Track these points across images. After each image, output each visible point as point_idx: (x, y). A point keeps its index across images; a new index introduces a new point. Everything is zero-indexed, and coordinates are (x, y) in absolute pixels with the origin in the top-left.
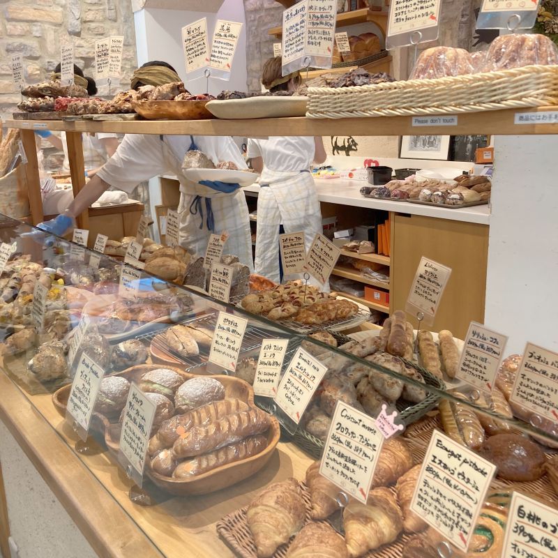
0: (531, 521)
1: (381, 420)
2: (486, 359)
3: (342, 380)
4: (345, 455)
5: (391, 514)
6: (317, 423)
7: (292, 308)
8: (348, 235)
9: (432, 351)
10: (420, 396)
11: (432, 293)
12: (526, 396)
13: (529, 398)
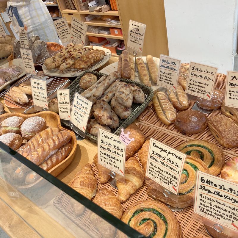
0: (208, 184)
1: (122, 137)
2: (171, 74)
3: (102, 104)
4: (109, 155)
5: (138, 175)
6: (95, 129)
7: (70, 62)
8: (96, 4)
9: (144, 70)
10: (142, 100)
11: (138, 40)
12: (193, 90)
13: (195, 90)
